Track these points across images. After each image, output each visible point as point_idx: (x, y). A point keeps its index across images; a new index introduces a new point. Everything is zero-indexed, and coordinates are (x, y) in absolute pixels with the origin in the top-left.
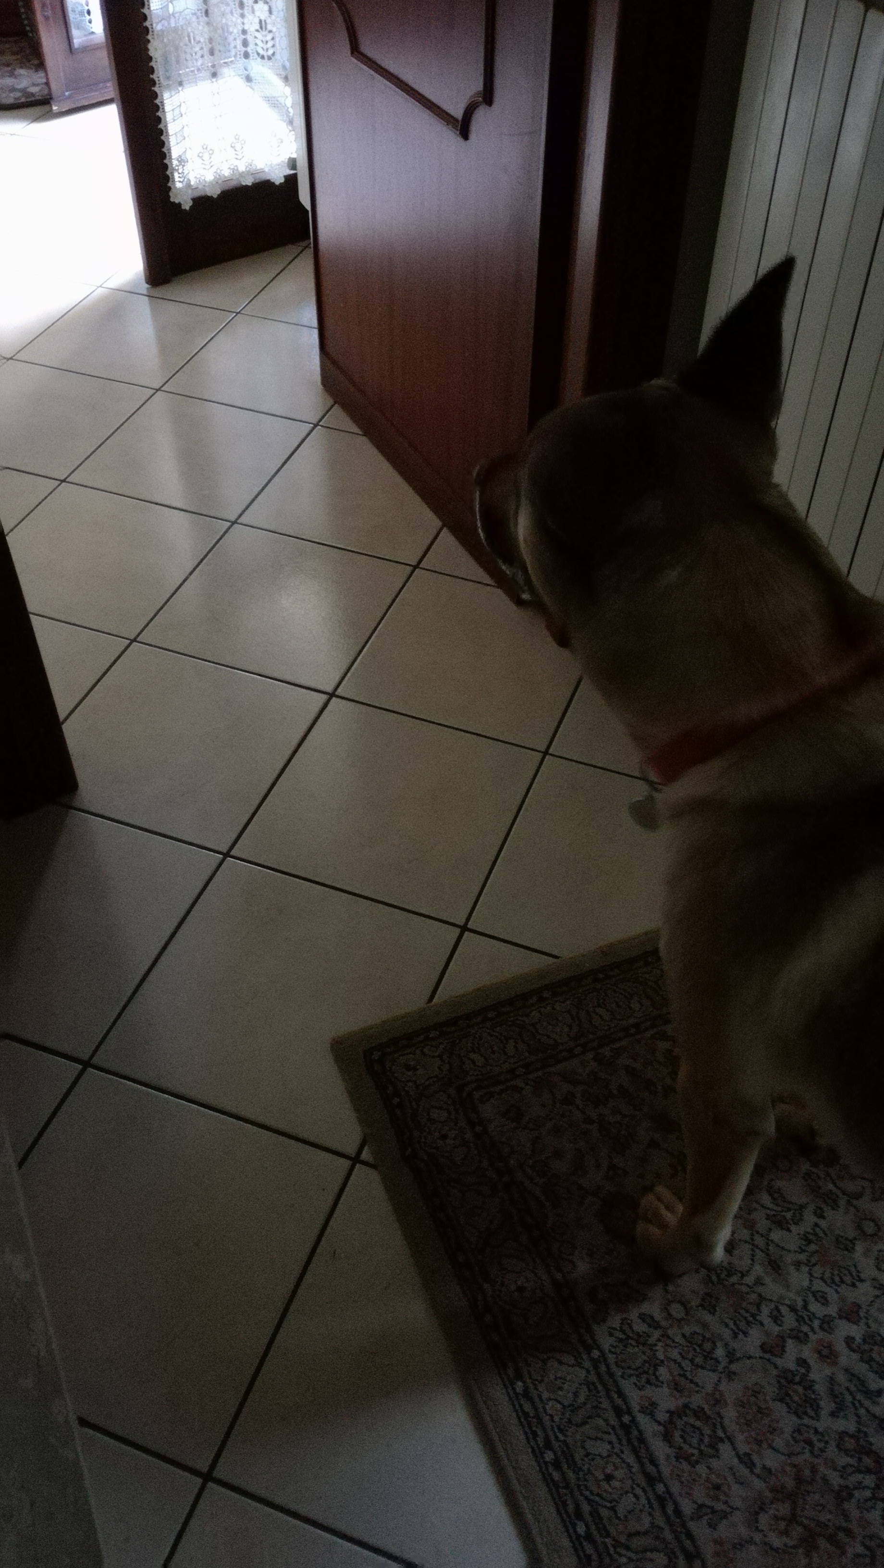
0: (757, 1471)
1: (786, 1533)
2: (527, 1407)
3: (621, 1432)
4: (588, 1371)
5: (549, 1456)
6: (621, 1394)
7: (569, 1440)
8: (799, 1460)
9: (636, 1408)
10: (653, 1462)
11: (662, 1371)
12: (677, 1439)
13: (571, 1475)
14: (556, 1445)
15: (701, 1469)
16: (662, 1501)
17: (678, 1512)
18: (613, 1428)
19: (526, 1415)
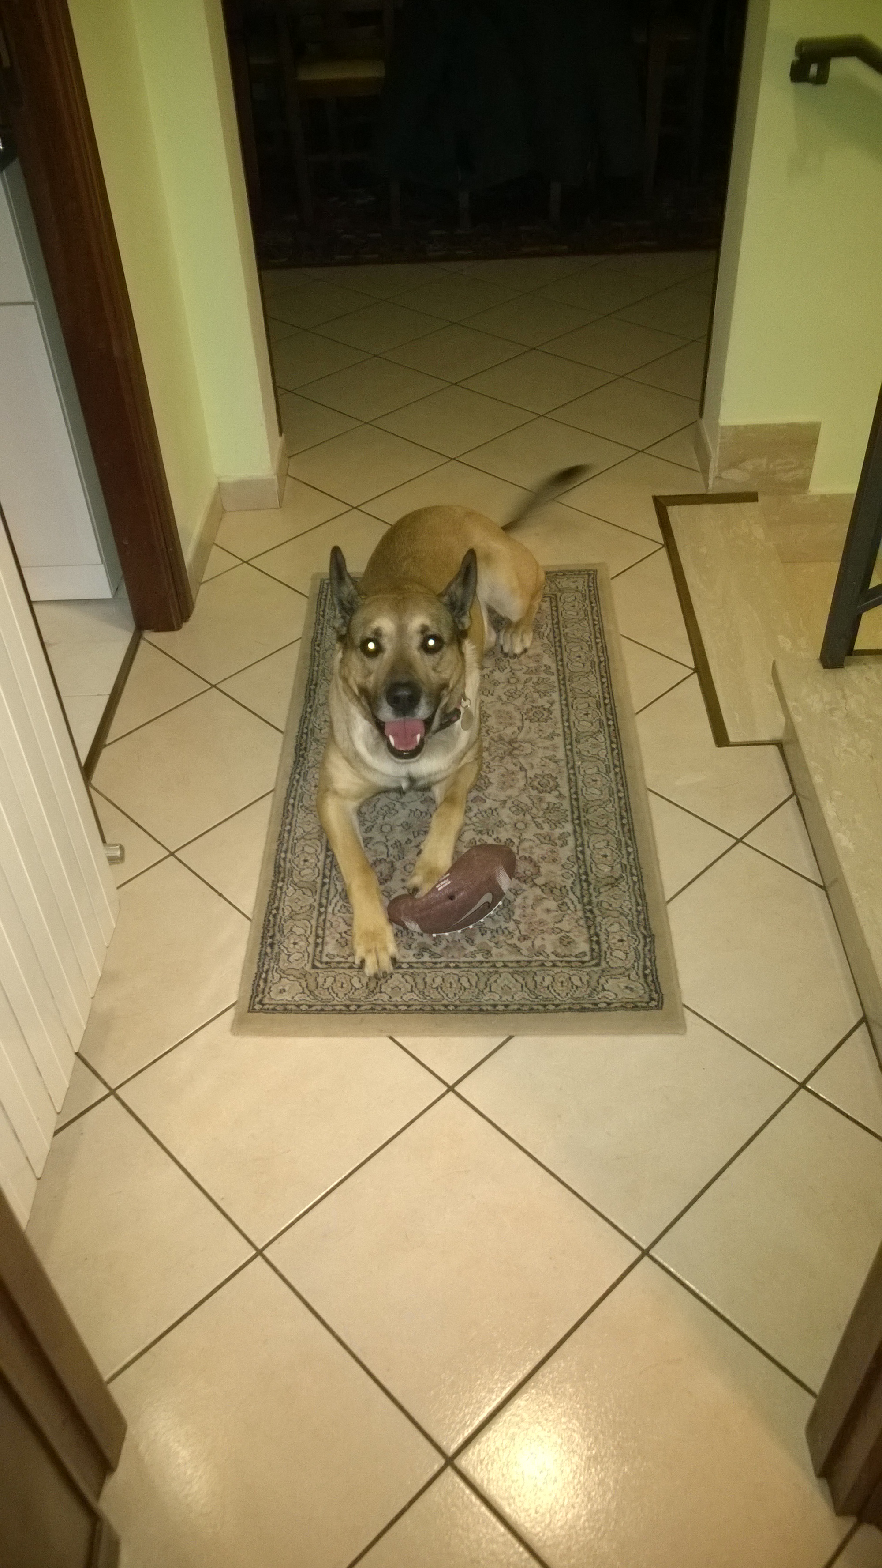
0: (519, 765)
1: (521, 746)
2: (624, 814)
3: (580, 793)
4: (584, 817)
5: (621, 795)
6: (572, 805)
7: (608, 796)
8: (497, 763)
9: (568, 800)
10: (570, 779)
11: (544, 806)
12: (552, 784)
13: (613, 786)
14: (616, 797)
15: (547, 772)
16: (573, 768)
17: (568, 763)
18: (582, 795)
19: (626, 811)
